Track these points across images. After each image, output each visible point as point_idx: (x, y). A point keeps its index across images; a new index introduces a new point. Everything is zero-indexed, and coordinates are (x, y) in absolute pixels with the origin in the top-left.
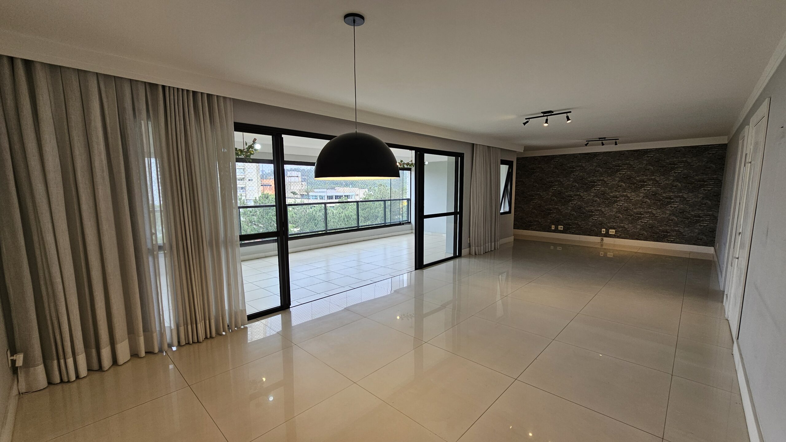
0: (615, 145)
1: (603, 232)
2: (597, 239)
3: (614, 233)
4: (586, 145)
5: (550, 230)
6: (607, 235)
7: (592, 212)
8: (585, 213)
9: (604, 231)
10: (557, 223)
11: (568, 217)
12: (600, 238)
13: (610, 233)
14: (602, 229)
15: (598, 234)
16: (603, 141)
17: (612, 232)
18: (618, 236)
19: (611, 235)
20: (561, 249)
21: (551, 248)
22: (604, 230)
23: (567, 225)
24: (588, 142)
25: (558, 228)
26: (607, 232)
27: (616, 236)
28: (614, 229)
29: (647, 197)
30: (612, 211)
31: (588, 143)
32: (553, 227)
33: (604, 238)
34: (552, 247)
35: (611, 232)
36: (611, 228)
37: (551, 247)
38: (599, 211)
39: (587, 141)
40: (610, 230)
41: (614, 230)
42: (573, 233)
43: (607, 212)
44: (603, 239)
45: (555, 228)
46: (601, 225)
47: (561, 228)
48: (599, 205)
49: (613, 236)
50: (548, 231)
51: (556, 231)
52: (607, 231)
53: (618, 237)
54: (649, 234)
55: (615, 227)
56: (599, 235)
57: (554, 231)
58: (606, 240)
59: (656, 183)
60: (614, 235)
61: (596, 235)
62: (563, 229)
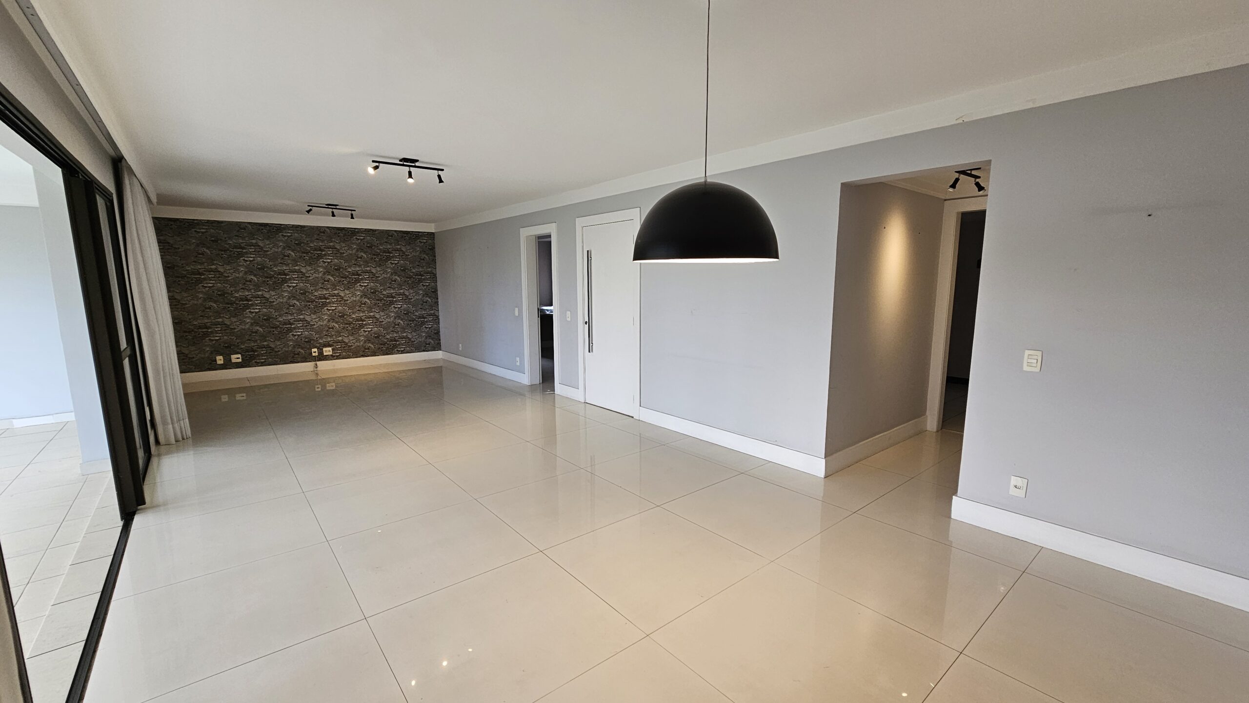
0: (351, 218)
1: (314, 354)
2: (307, 367)
3: (331, 353)
4: (308, 212)
5: (214, 366)
6: (322, 357)
7: (291, 324)
8: (279, 327)
9: (315, 352)
10: (227, 350)
11: (247, 337)
12: (312, 363)
13: (325, 354)
14: (313, 349)
15: (307, 358)
16: (334, 210)
17: (328, 351)
18: (337, 356)
19: (327, 357)
20: (245, 398)
21: (223, 400)
22: (316, 350)
23: (247, 351)
24: (311, 208)
25: (231, 360)
26: (321, 353)
27: (334, 356)
28: (329, 346)
29: (366, 296)
30: (321, 319)
31: (311, 210)
32: (220, 360)
33: (318, 363)
34: (225, 398)
35: (326, 351)
36: (326, 346)
37: (223, 397)
38: (302, 321)
39: (309, 206)
40: (324, 349)
41: (330, 349)
42: (263, 364)
43: (315, 321)
44: (316, 365)
45: (224, 361)
46: (310, 343)
47: (236, 358)
48: (300, 311)
49: (331, 357)
50: (210, 369)
51: (228, 365)
52: (319, 351)
53: (338, 358)
54: (377, 346)
55: (331, 343)
56: (308, 360)
57: (224, 367)
58: (322, 365)
59: (373, 277)
60: (332, 355)
61: (305, 360)
62: (242, 359)
